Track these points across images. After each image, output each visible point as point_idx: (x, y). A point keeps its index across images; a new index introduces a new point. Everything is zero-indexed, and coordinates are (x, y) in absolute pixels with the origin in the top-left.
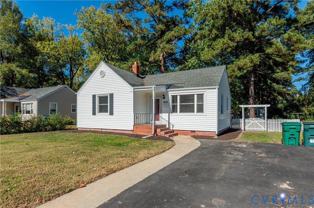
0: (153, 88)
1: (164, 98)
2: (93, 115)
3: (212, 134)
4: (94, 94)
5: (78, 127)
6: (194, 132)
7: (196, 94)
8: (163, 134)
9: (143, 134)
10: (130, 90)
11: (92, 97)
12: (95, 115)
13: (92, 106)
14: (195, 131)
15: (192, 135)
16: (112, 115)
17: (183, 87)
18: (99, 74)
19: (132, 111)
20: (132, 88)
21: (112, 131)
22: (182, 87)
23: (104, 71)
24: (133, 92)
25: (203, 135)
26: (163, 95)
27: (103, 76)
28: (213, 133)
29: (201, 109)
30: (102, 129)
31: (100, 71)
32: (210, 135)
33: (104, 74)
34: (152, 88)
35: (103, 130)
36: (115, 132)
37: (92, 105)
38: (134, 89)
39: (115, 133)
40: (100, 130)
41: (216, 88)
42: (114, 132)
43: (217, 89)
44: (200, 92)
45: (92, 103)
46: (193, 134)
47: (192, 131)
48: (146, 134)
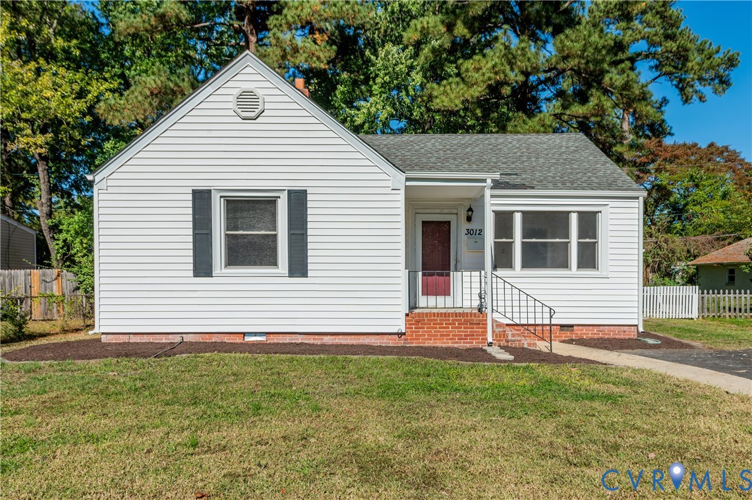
0: (489, 181)
1: (469, 219)
2: (196, 274)
3: (625, 332)
4: (202, 185)
5: (103, 330)
6: (568, 330)
7: (574, 212)
8: (514, 341)
9: (444, 345)
10: (389, 184)
11: (190, 197)
12: (209, 274)
13: (191, 239)
14: (572, 326)
15: (563, 338)
16: (304, 274)
17: (533, 188)
18: (230, 105)
19: (402, 260)
20: (402, 177)
21: (300, 339)
22: (523, 187)
23: (260, 92)
24: (402, 192)
25: (596, 336)
26: (470, 210)
27: (252, 115)
28: (626, 328)
29: (588, 259)
30: (244, 334)
31: (236, 92)
32: (617, 337)
33: (260, 108)
34: (484, 181)
35: (249, 339)
36: (315, 342)
37: (191, 232)
38: (407, 179)
39: (317, 345)
40: (238, 340)
41: (638, 198)
42: (312, 342)
43: (641, 199)
44: (588, 205)
45: (191, 225)
46: (567, 335)
47: (562, 326)
48: (457, 343)
